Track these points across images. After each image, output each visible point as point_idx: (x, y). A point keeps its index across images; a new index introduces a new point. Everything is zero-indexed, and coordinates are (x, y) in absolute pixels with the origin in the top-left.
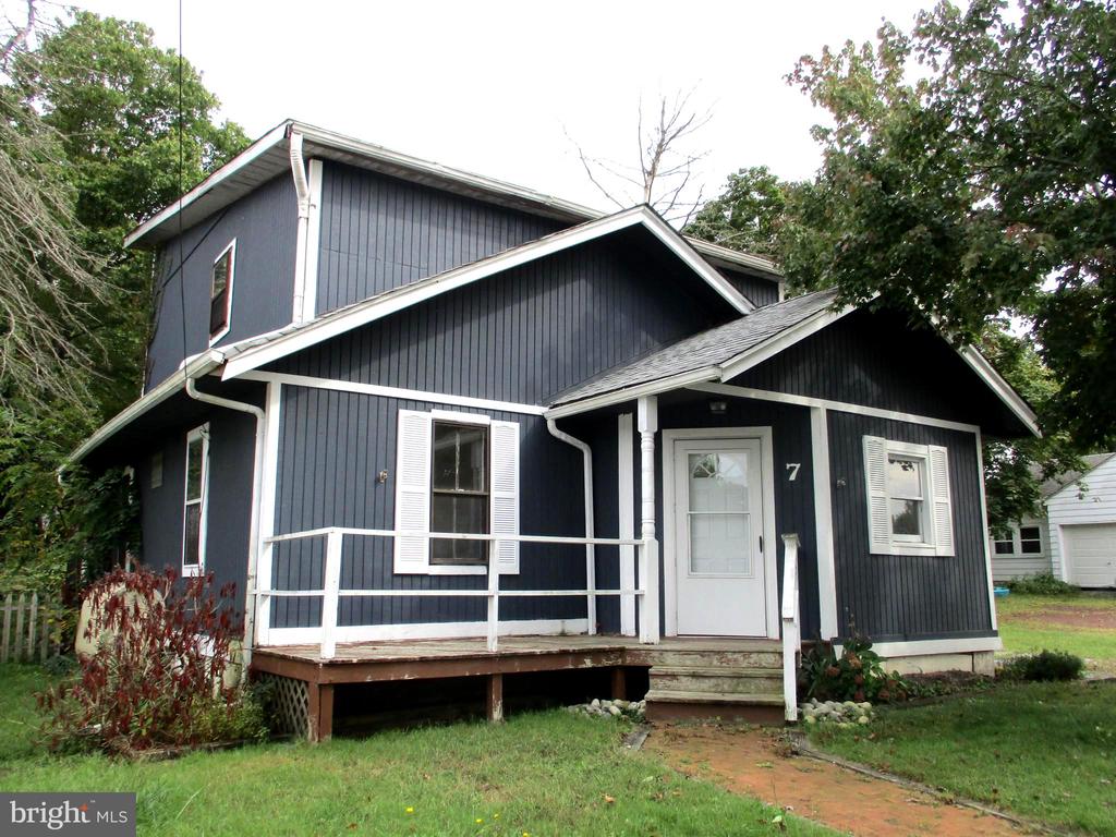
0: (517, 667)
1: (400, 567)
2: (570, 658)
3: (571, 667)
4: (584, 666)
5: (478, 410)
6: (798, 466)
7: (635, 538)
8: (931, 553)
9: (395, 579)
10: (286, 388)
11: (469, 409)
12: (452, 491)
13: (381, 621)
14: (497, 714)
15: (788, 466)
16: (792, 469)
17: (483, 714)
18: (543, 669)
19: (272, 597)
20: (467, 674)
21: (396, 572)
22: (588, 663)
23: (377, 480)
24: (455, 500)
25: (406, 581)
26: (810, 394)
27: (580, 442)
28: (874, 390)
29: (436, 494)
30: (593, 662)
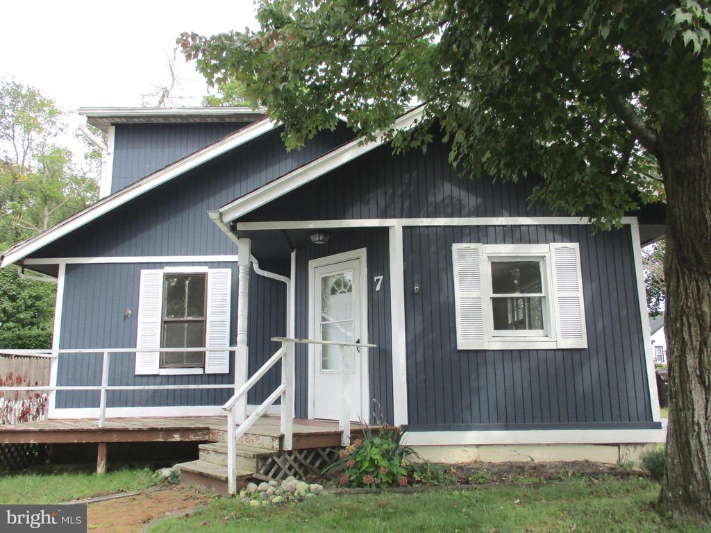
0: (115, 438)
1: (139, 370)
2: (161, 433)
3: (161, 440)
4: (173, 440)
5: (200, 263)
6: (381, 278)
7: (231, 346)
8: (553, 346)
9: (137, 378)
10: (69, 267)
11: (193, 264)
12: (182, 319)
13: (126, 405)
14: (101, 469)
15: (376, 278)
16: (378, 280)
17: (90, 468)
18: (136, 440)
19: (57, 391)
20: (76, 441)
21: (136, 374)
22: (177, 438)
23: (126, 316)
24: (186, 325)
25: (145, 379)
26: (385, 215)
27: (281, 276)
28: (471, 201)
29: (165, 322)
30: (181, 436)
